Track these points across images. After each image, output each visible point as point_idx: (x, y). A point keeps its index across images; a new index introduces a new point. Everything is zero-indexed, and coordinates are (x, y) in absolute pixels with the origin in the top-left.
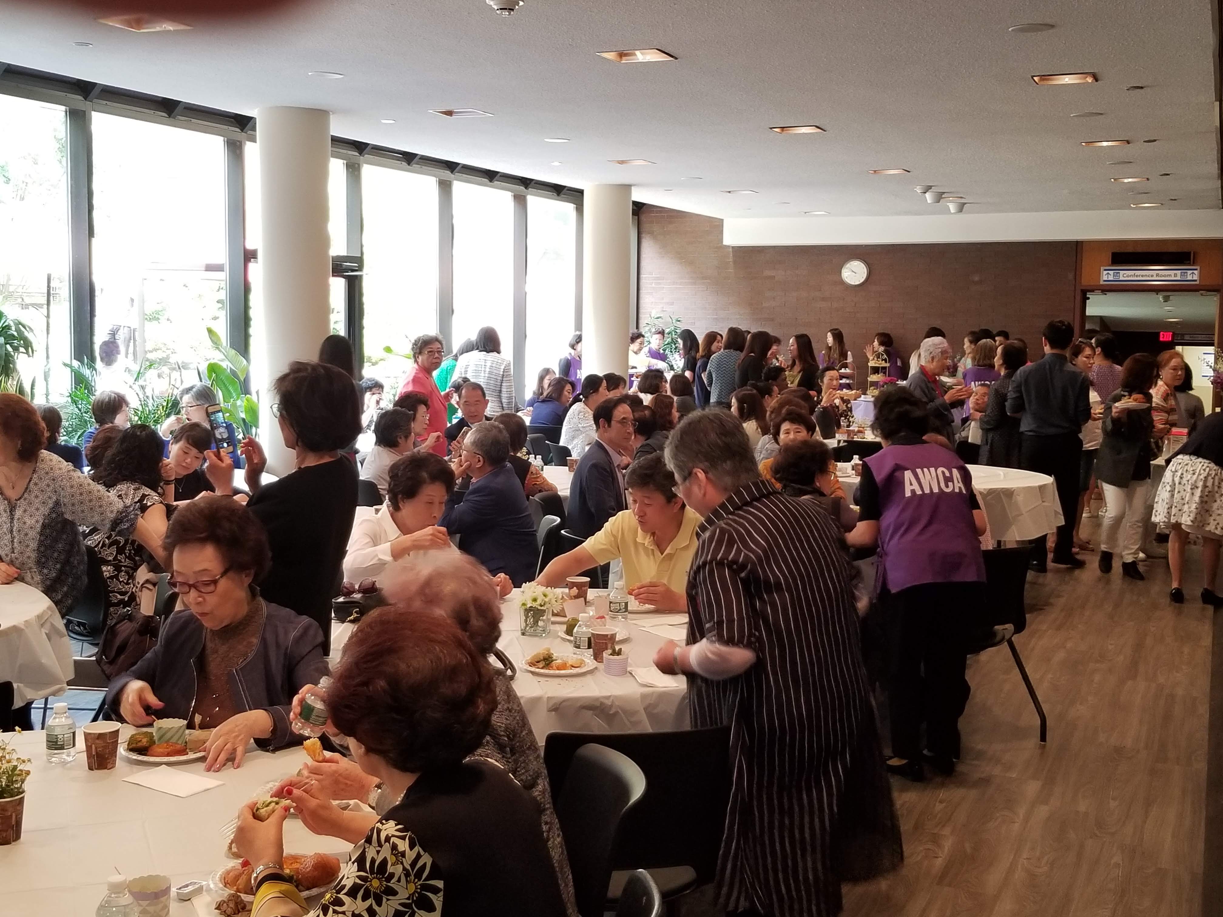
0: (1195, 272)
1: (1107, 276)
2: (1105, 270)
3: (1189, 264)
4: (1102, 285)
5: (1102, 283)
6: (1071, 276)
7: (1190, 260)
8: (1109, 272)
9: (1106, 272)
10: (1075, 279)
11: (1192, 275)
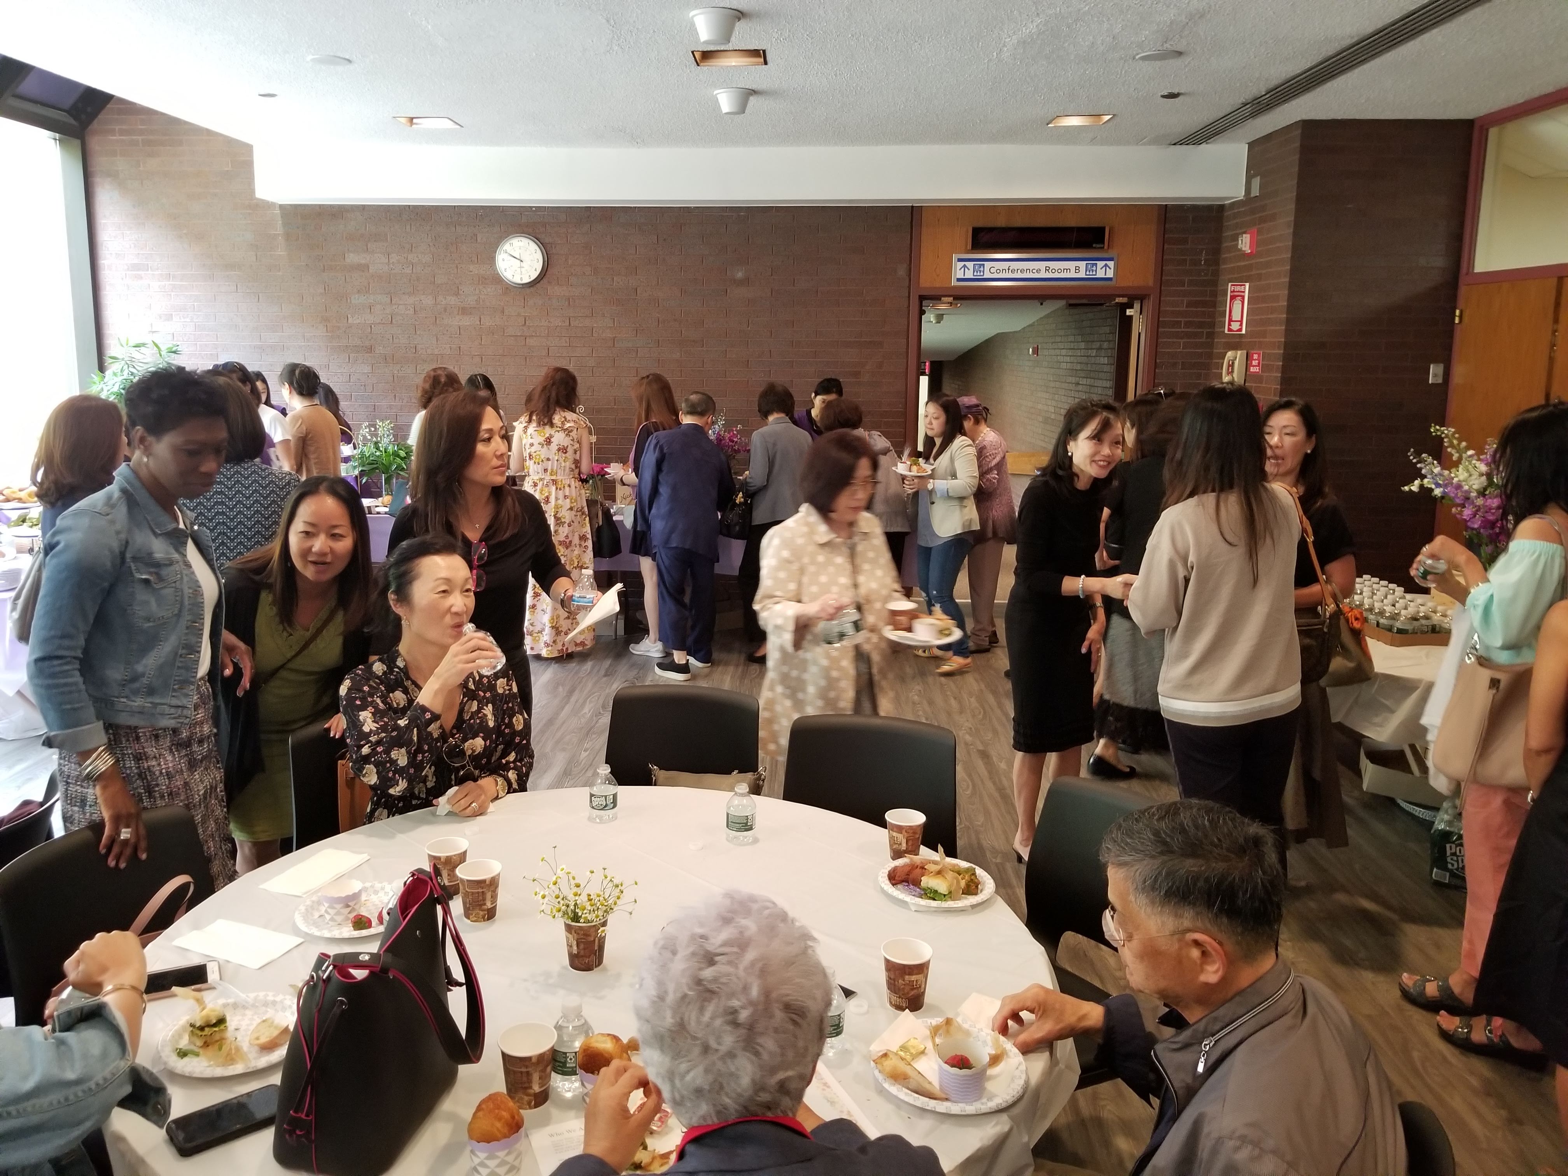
0: (1111, 264)
1: (963, 270)
2: (960, 260)
3: (1101, 250)
4: (955, 287)
5: (954, 283)
6: (902, 272)
7: (1103, 243)
8: (967, 263)
9: (960, 264)
10: (910, 275)
11: (1105, 270)
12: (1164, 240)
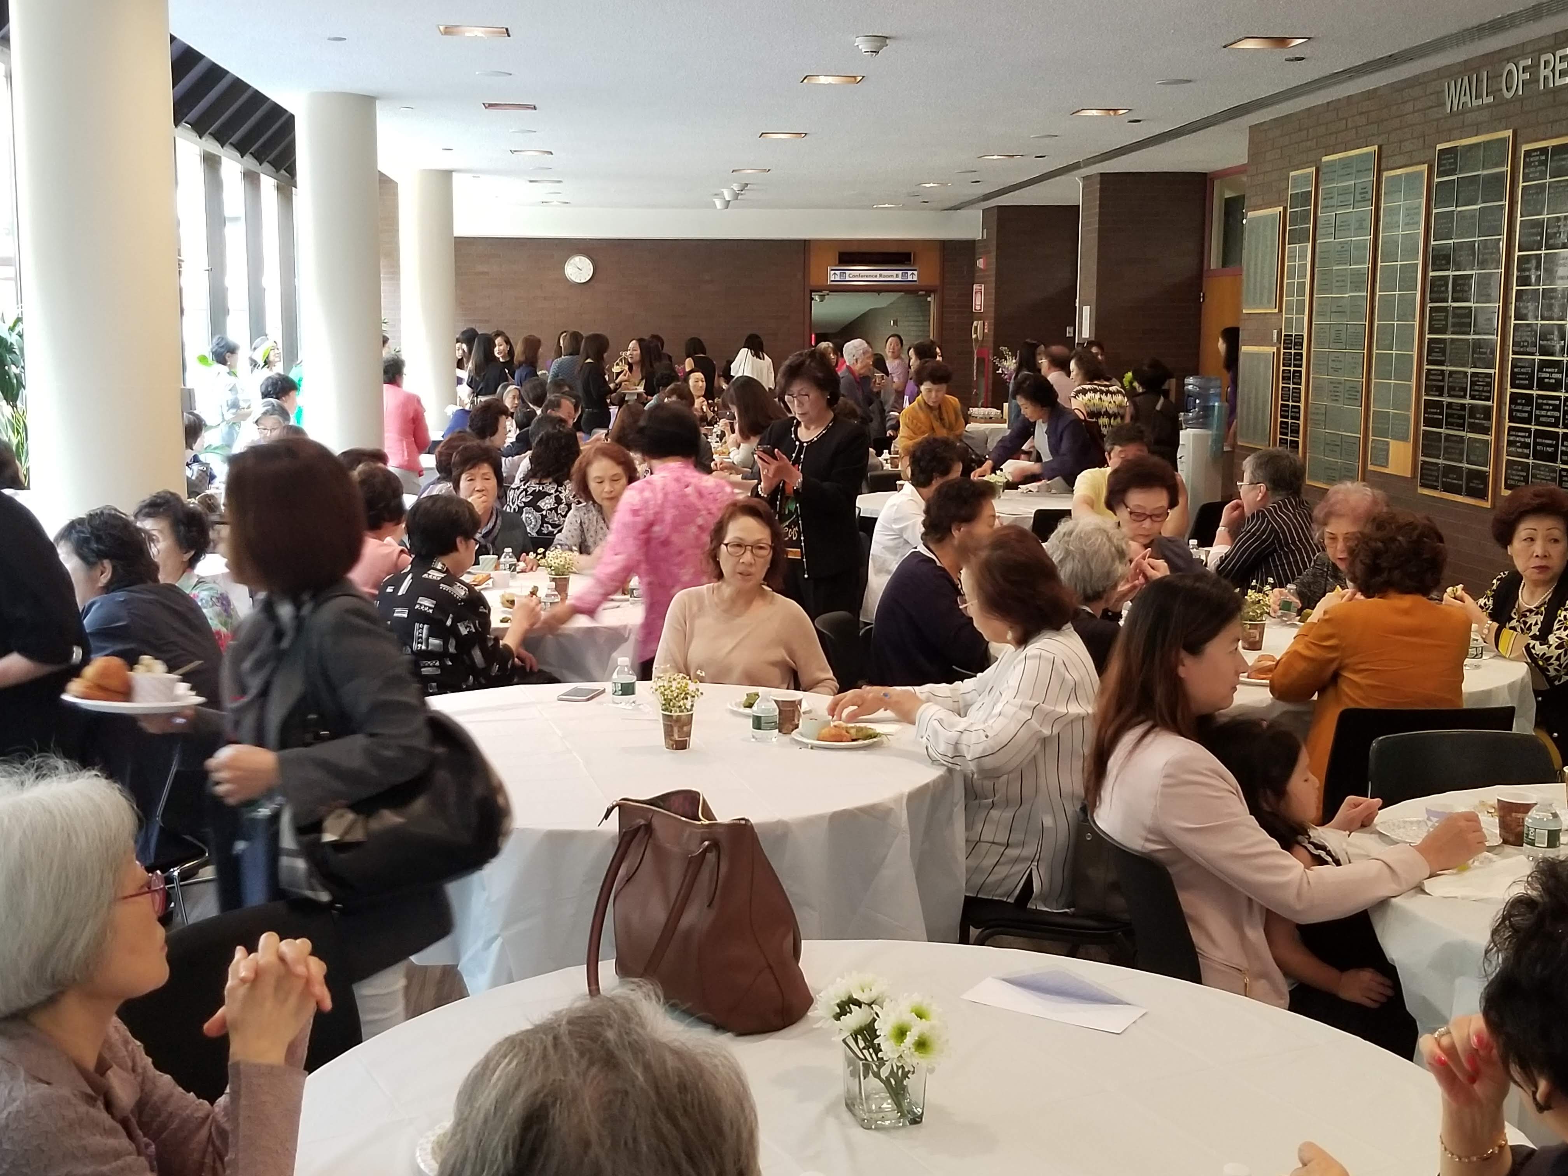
0: (915, 272)
1: (834, 276)
2: (832, 270)
3: (910, 265)
4: (828, 285)
5: (829, 282)
6: (800, 276)
7: (910, 260)
8: (836, 272)
9: (833, 272)
10: (804, 278)
11: (912, 276)
12: (944, 261)
